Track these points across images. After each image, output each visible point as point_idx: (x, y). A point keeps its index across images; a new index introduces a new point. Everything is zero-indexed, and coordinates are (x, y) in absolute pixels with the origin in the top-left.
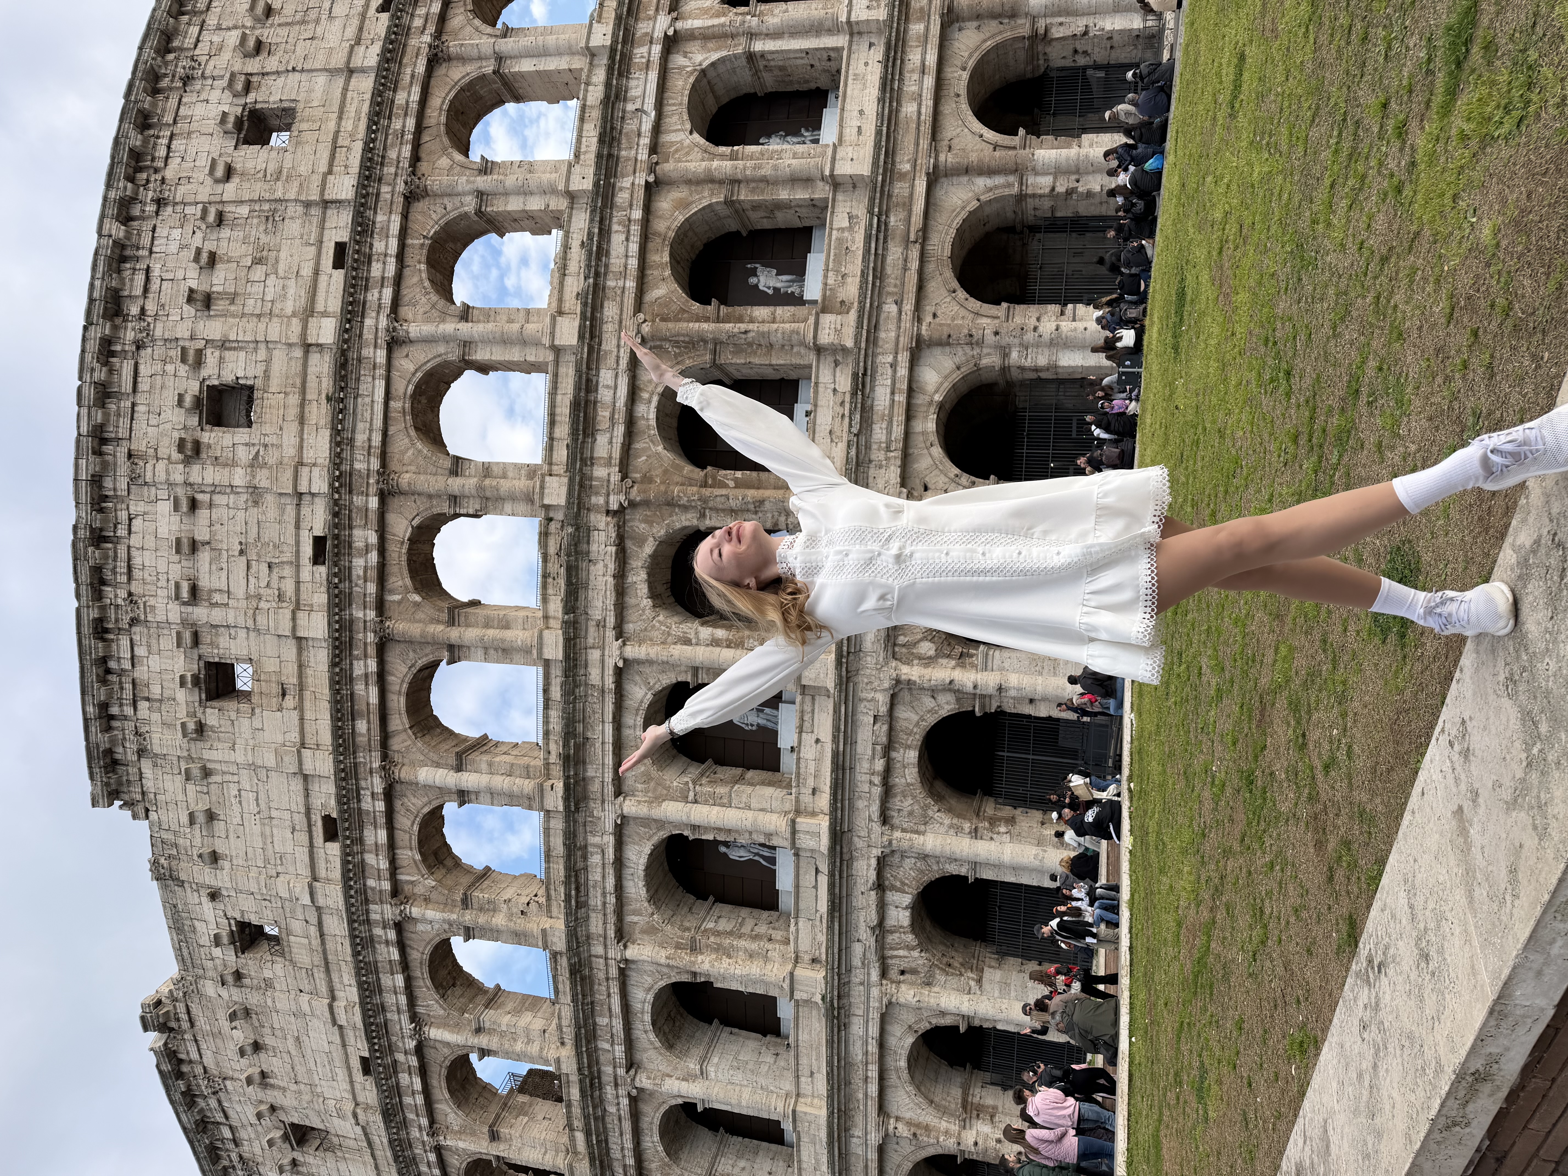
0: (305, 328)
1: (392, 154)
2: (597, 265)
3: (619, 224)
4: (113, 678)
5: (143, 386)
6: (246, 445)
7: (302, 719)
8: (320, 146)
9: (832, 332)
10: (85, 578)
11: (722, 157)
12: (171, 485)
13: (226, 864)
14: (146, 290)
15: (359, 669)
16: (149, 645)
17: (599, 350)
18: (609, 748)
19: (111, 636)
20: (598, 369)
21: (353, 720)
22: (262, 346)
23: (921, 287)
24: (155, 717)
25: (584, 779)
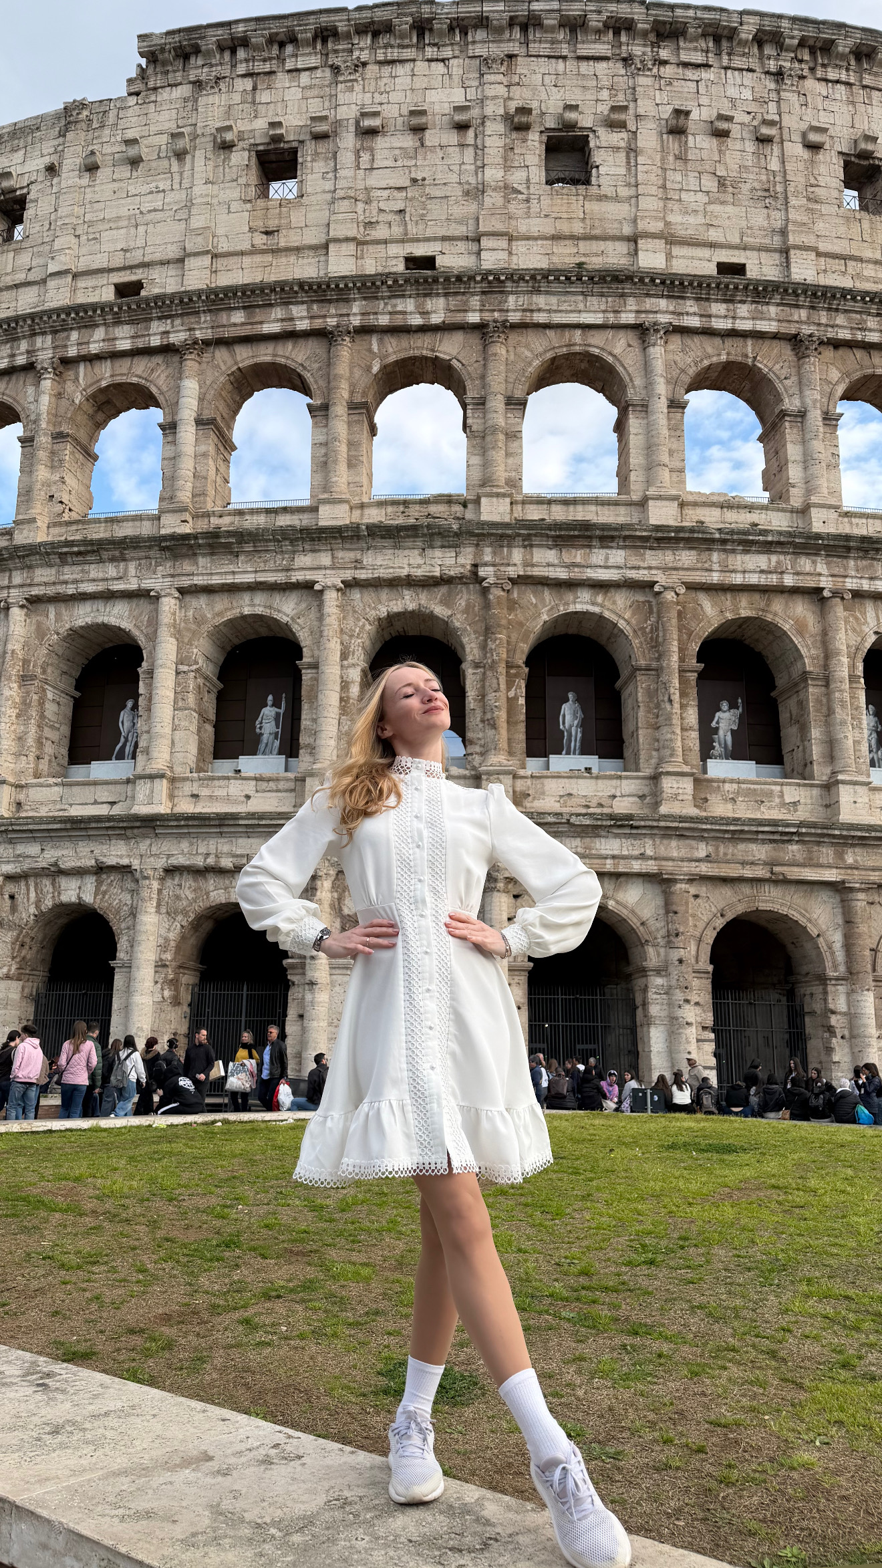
0: (654, 236)
1: (840, 319)
2: (733, 541)
3: (778, 562)
4: (275, 51)
5: (585, 67)
6: (528, 180)
7: (242, 253)
8: (845, 243)
9: (674, 791)
10: (380, 15)
11: (853, 667)
12: (482, 101)
13: (85, 181)
14: (686, 65)
15: (298, 311)
16: (310, 87)
17: (645, 548)
18: (229, 579)
19: (319, 47)
20: (624, 547)
21: (244, 308)
22: (632, 192)
23: (725, 880)
24: (237, 98)
25: (195, 554)
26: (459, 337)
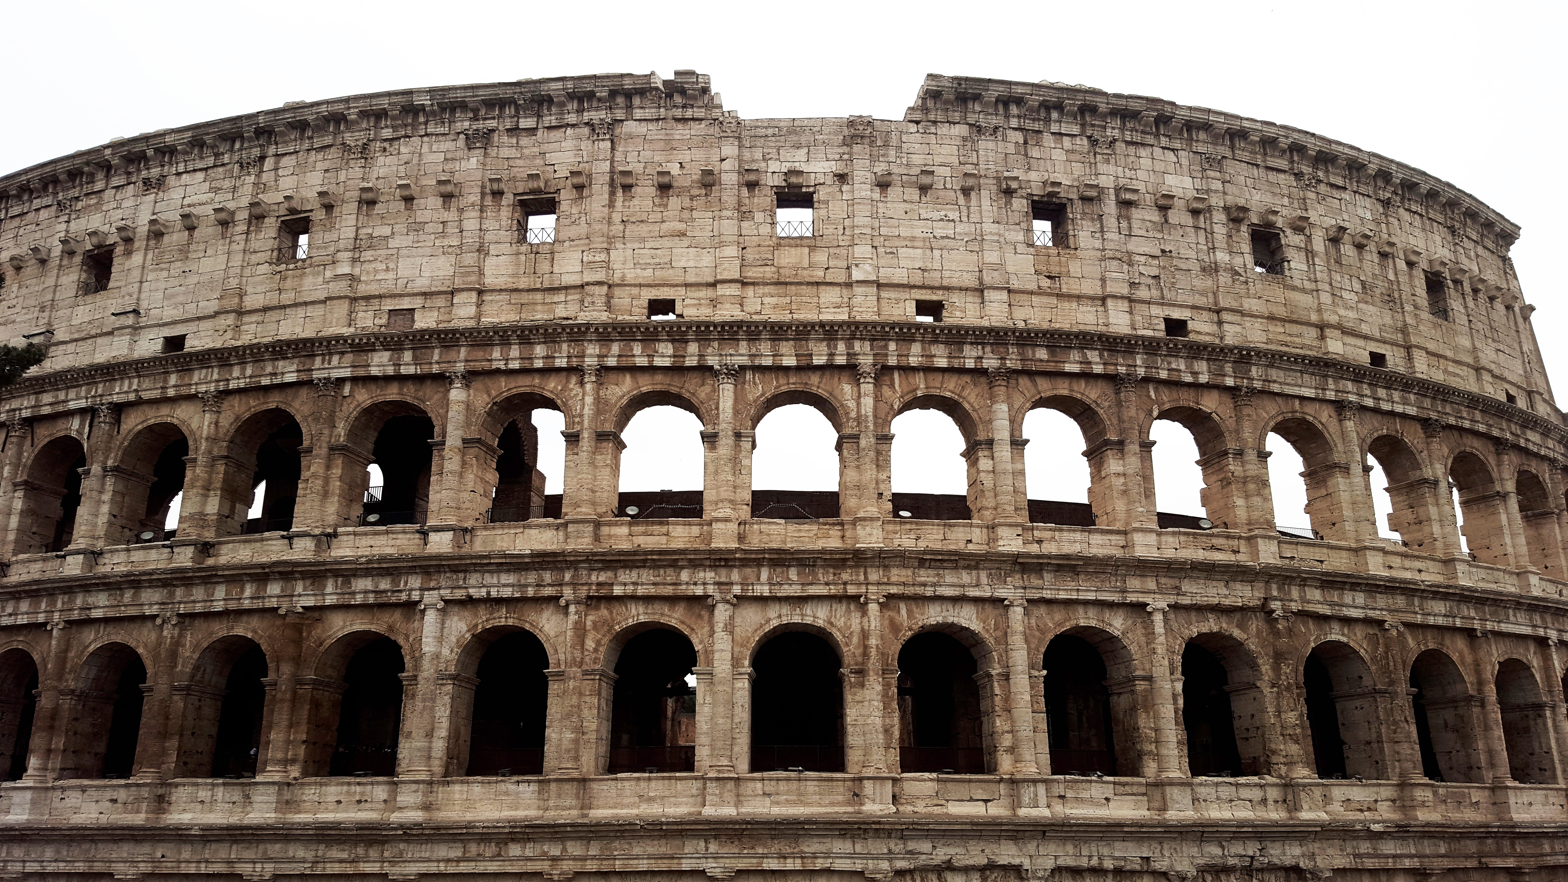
0: (1331, 326)
1: (1449, 409)
3: (1450, 608)
5: (1271, 176)
6: (1244, 265)
7: (1031, 293)
8: (1437, 343)
12: (1207, 193)
13: (877, 196)
14: (1332, 186)
15: (1093, 356)
16: (1073, 151)
17: (1376, 592)
18: (1074, 596)
19: (1079, 119)
20: (1365, 593)
21: (1050, 348)
22: (1313, 286)
24: (1011, 149)
25: (1041, 570)
26: (1215, 394)
